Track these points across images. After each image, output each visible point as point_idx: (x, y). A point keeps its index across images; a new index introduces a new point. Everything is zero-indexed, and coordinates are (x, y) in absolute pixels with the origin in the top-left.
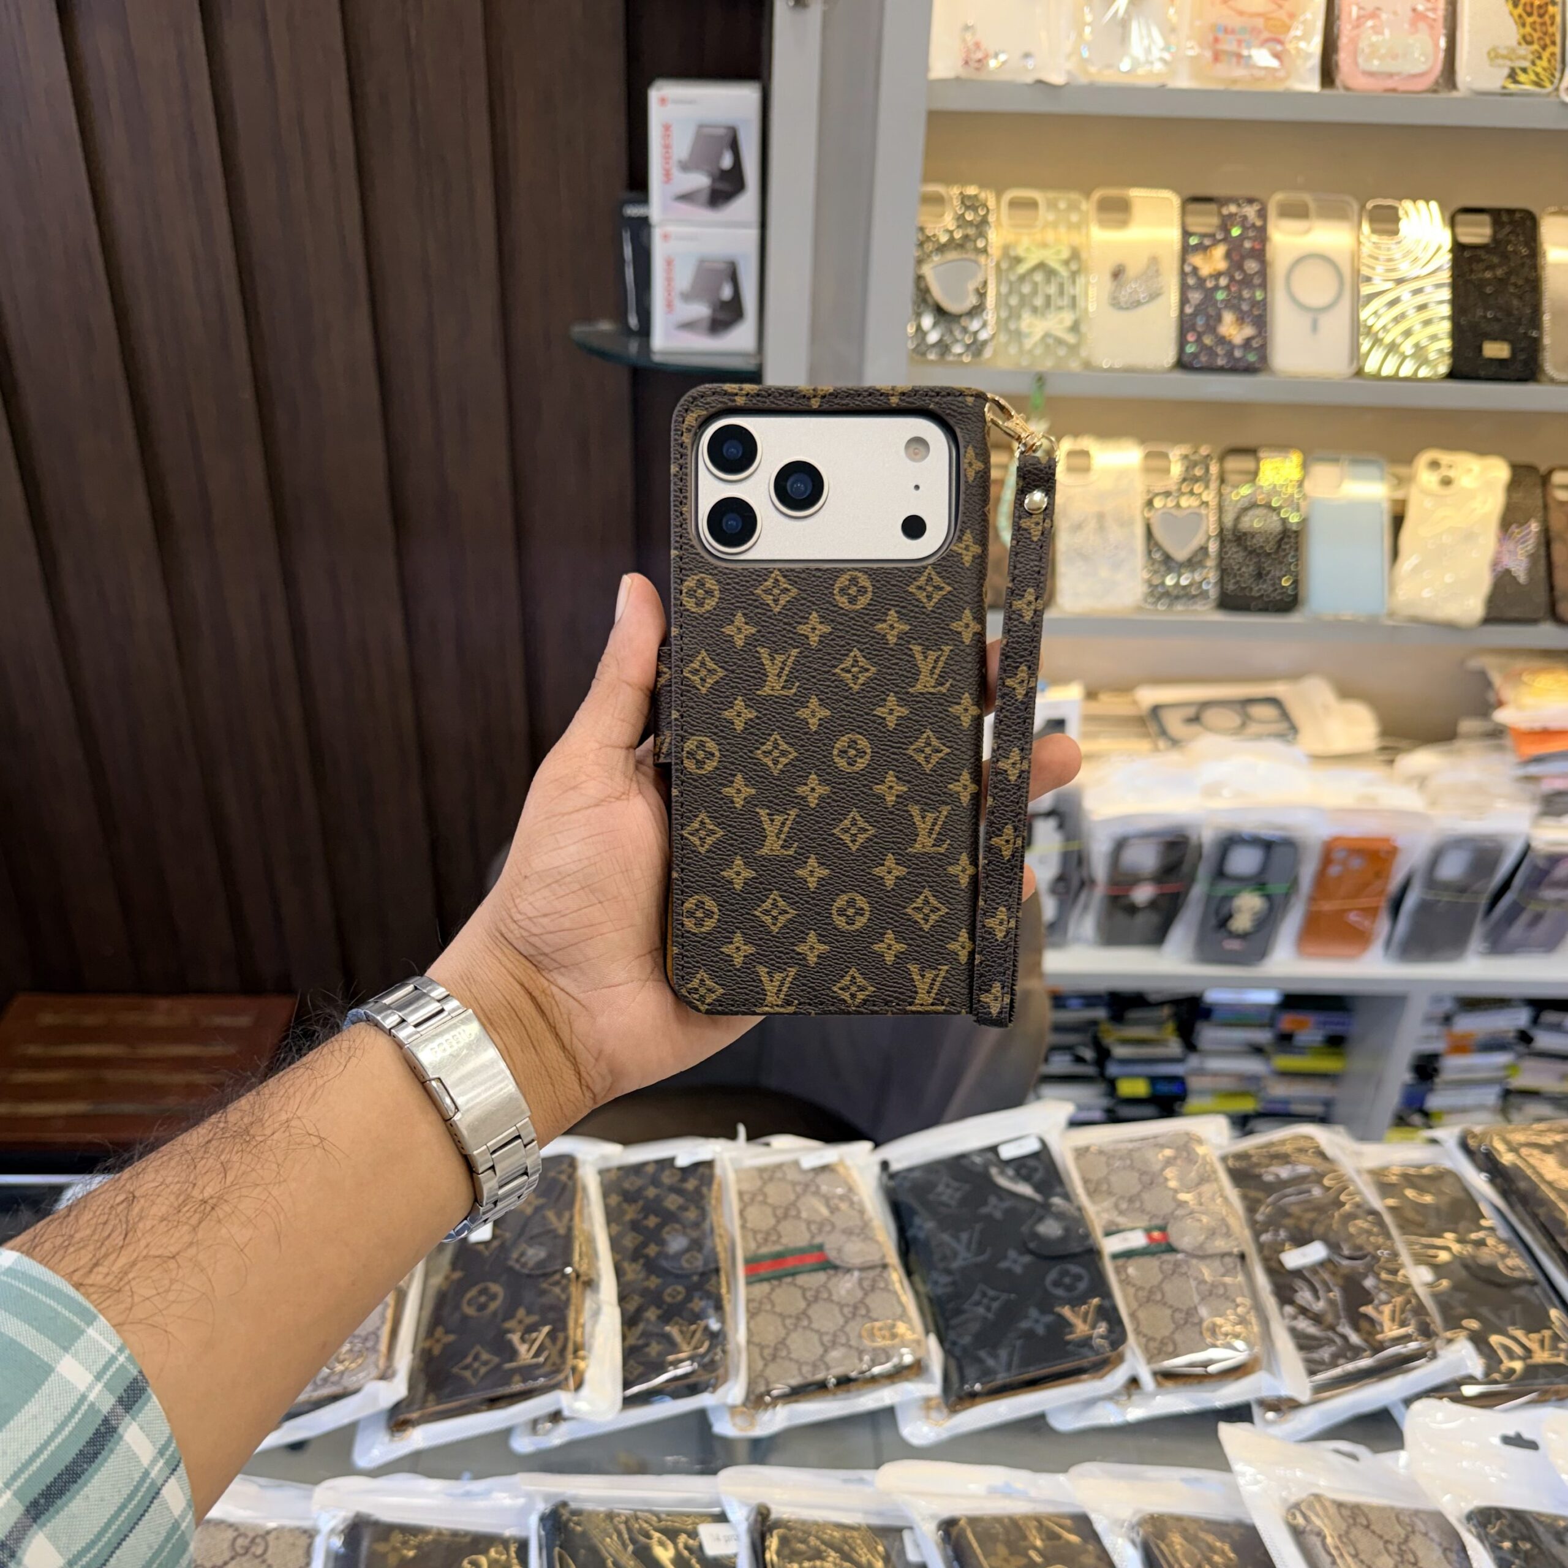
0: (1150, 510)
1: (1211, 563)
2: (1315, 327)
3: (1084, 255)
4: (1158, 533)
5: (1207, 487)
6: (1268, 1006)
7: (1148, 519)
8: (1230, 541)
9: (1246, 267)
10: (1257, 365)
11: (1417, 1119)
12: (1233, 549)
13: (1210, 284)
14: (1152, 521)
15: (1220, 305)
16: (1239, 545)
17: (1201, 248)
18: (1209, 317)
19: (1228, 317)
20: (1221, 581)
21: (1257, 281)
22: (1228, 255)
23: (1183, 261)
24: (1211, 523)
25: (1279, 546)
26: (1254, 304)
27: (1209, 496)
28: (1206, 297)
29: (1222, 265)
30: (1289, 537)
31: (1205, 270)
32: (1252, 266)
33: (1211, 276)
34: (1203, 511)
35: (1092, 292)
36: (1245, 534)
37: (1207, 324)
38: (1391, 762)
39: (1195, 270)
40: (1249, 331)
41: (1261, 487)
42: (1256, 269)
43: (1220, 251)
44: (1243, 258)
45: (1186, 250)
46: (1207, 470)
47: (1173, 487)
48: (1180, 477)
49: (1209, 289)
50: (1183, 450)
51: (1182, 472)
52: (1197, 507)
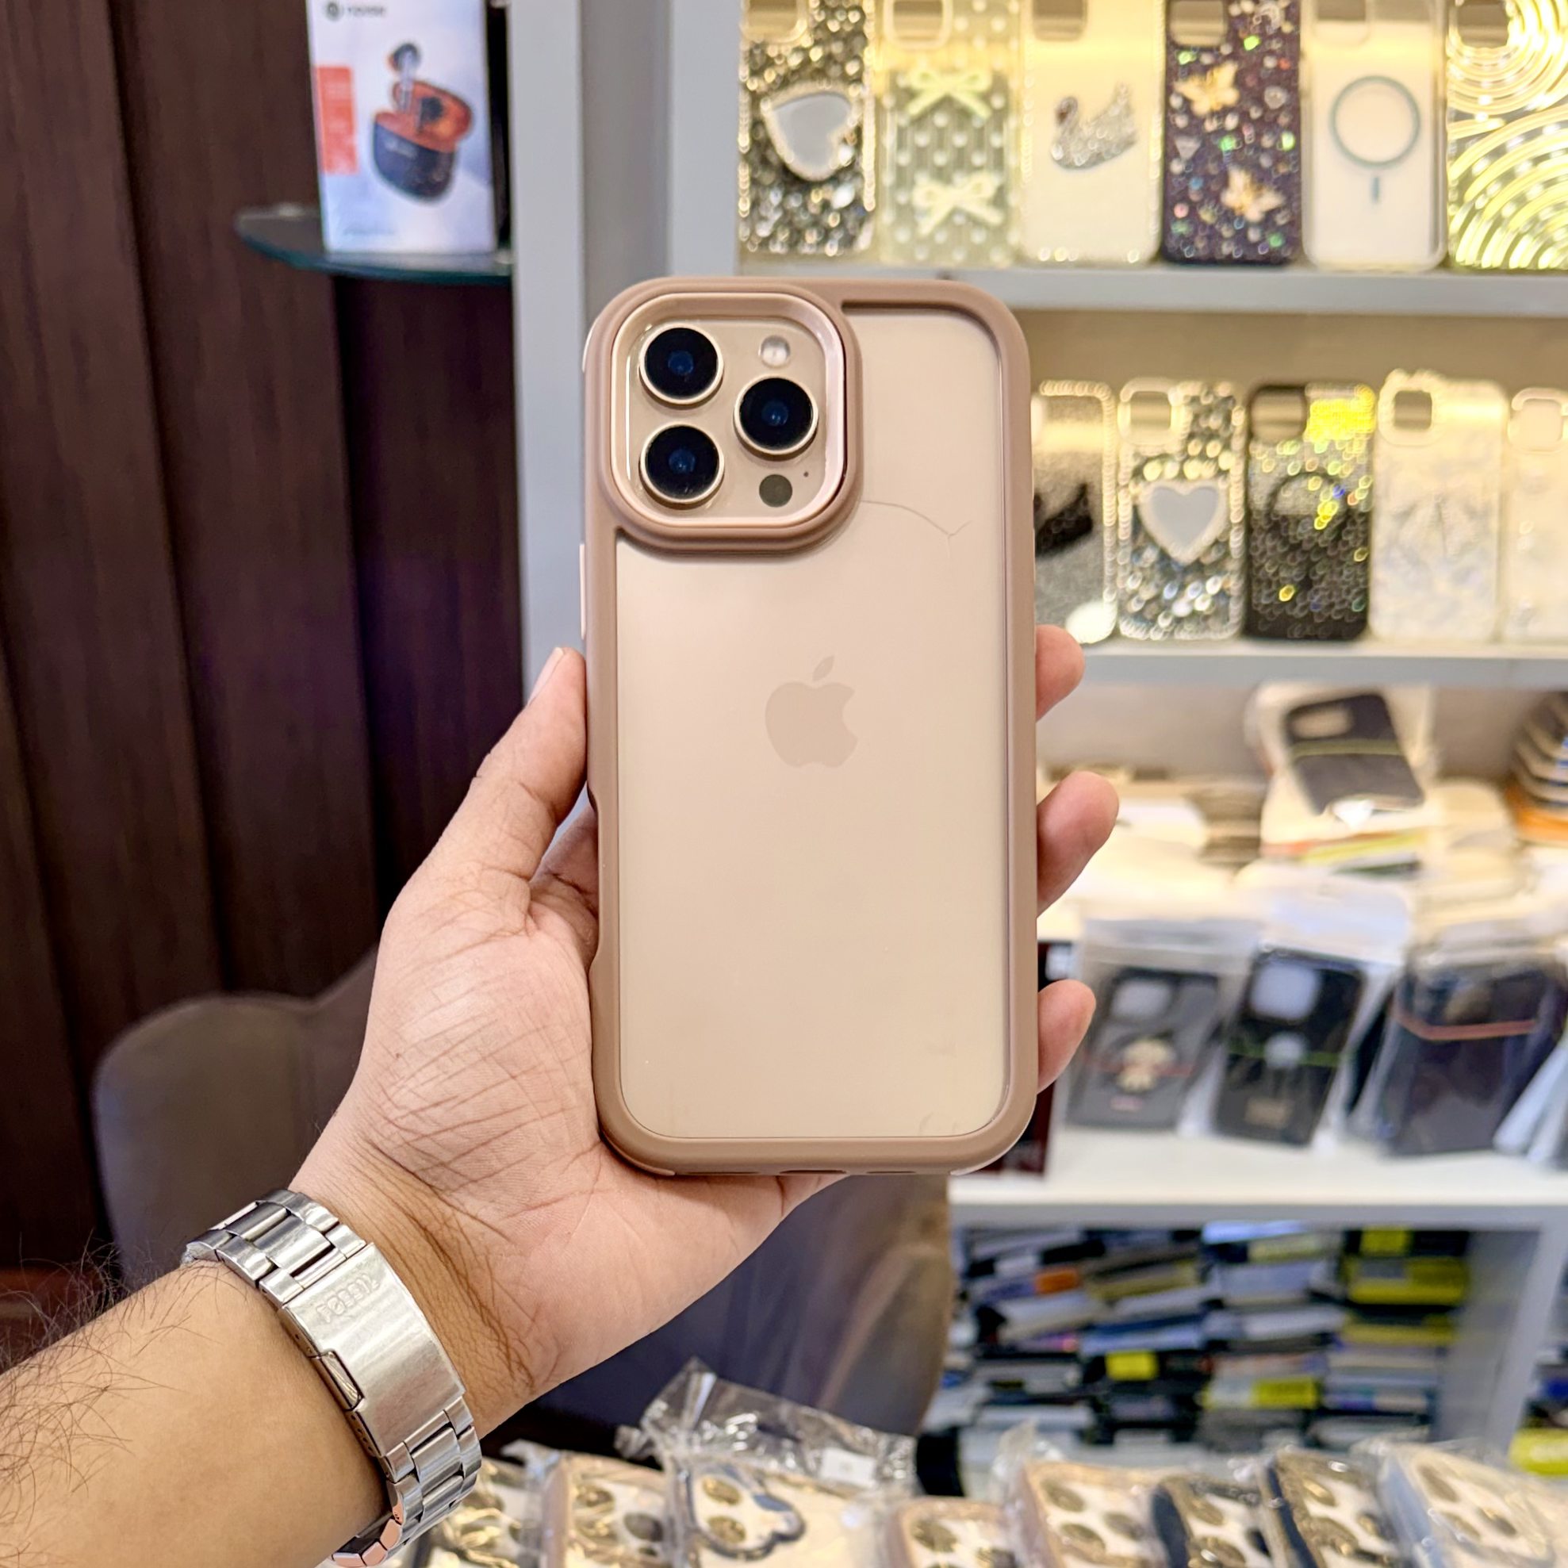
0: (1137, 484)
1: (1232, 564)
2: (1376, 191)
3: (1013, 84)
4: (1149, 520)
5: (1227, 446)
7: (1136, 498)
8: (1261, 530)
9: (1266, 100)
10: (1287, 254)
12: (1264, 543)
13: (1210, 126)
14: (1140, 501)
15: (1225, 160)
16: (1276, 535)
17: (1197, 69)
18: (1207, 177)
19: (1239, 179)
20: (1248, 592)
23: (1169, 90)
26: (1278, 155)
28: (1203, 145)
29: (1230, 95)
30: (1353, 522)
31: (1203, 105)
32: (1276, 97)
33: (1212, 113)
34: (1221, 485)
35: (1028, 145)
36: (1285, 519)
37: (1206, 190)
39: (1187, 102)
40: (1270, 200)
41: (1311, 445)
42: (1283, 102)
43: (1226, 74)
44: (1262, 84)
45: (1173, 73)
46: (1228, 419)
47: (1174, 448)
48: (1188, 431)
49: (1210, 134)
50: (1191, 388)
51: (1189, 425)
52: (1211, 479)
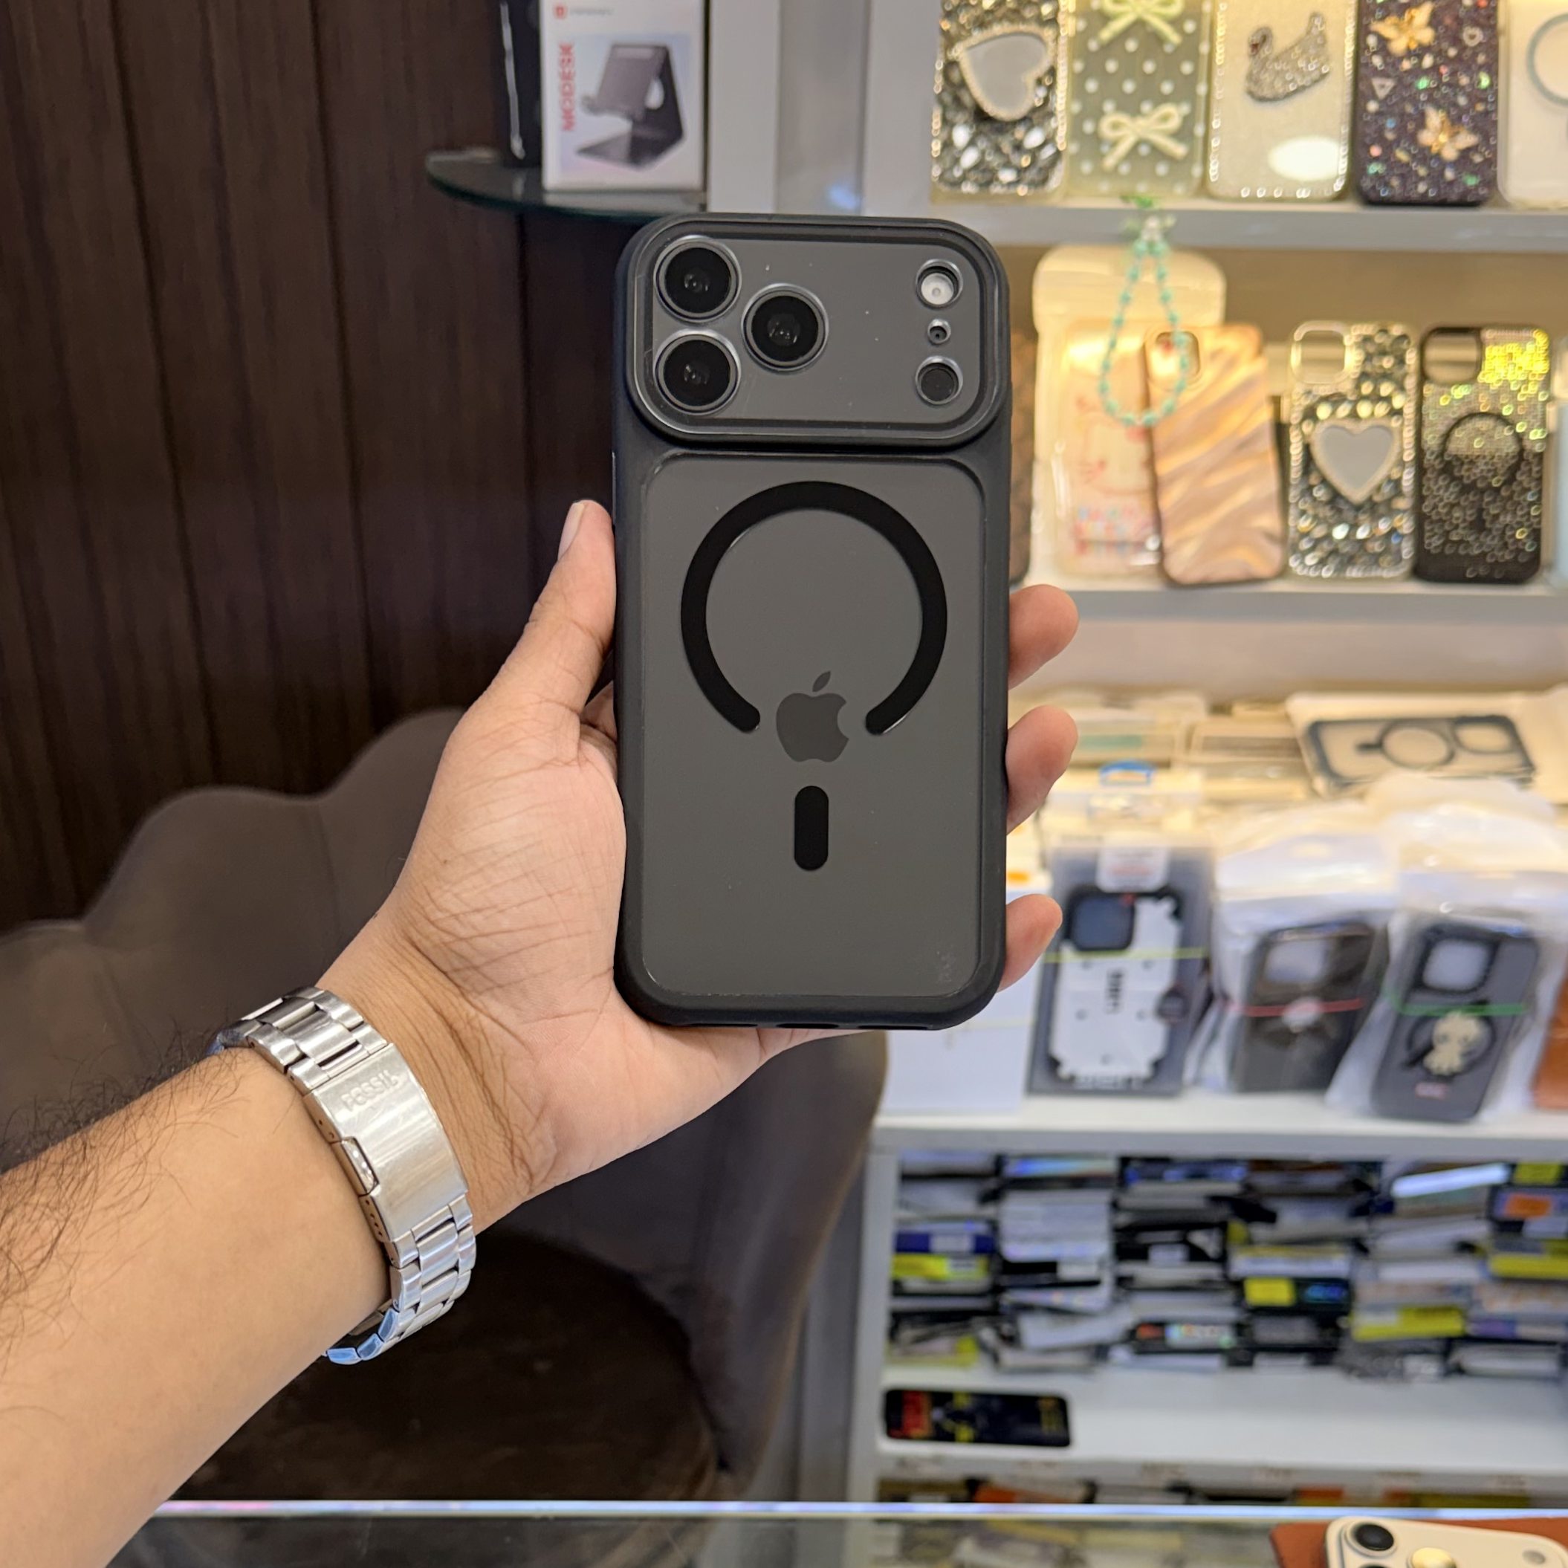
0: (1309, 422)
1: (1403, 504)
4: (1322, 459)
5: (1401, 388)
7: (1309, 436)
8: (1433, 470)
9: (1464, 37)
10: (1480, 195)
12: (1436, 483)
13: (1406, 65)
14: (1313, 439)
15: (1422, 99)
16: (1449, 476)
17: (1392, 9)
18: (1403, 116)
19: (1435, 118)
20: (1419, 533)
21: (1481, 59)
22: (1435, 19)
23: (1362, 28)
24: (1406, 441)
25: (1512, 477)
26: (1476, 95)
27: (1403, 401)
28: (1400, 85)
29: (1427, 36)
30: (1529, 463)
31: (1398, 46)
32: (1473, 36)
33: (1409, 54)
34: (1395, 423)
36: (1457, 458)
37: (1401, 130)
39: (1383, 41)
40: (1466, 140)
41: (1486, 386)
42: (1481, 40)
43: (1422, 14)
44: (1460, 22)
45: (1366, 11)
46: (1401, 361)
47: (1346, 387)
48: (1358, 371)
49: (1406, 72)
50: (1367, 329)
51: (1360, 364)
52: (1384, 417)
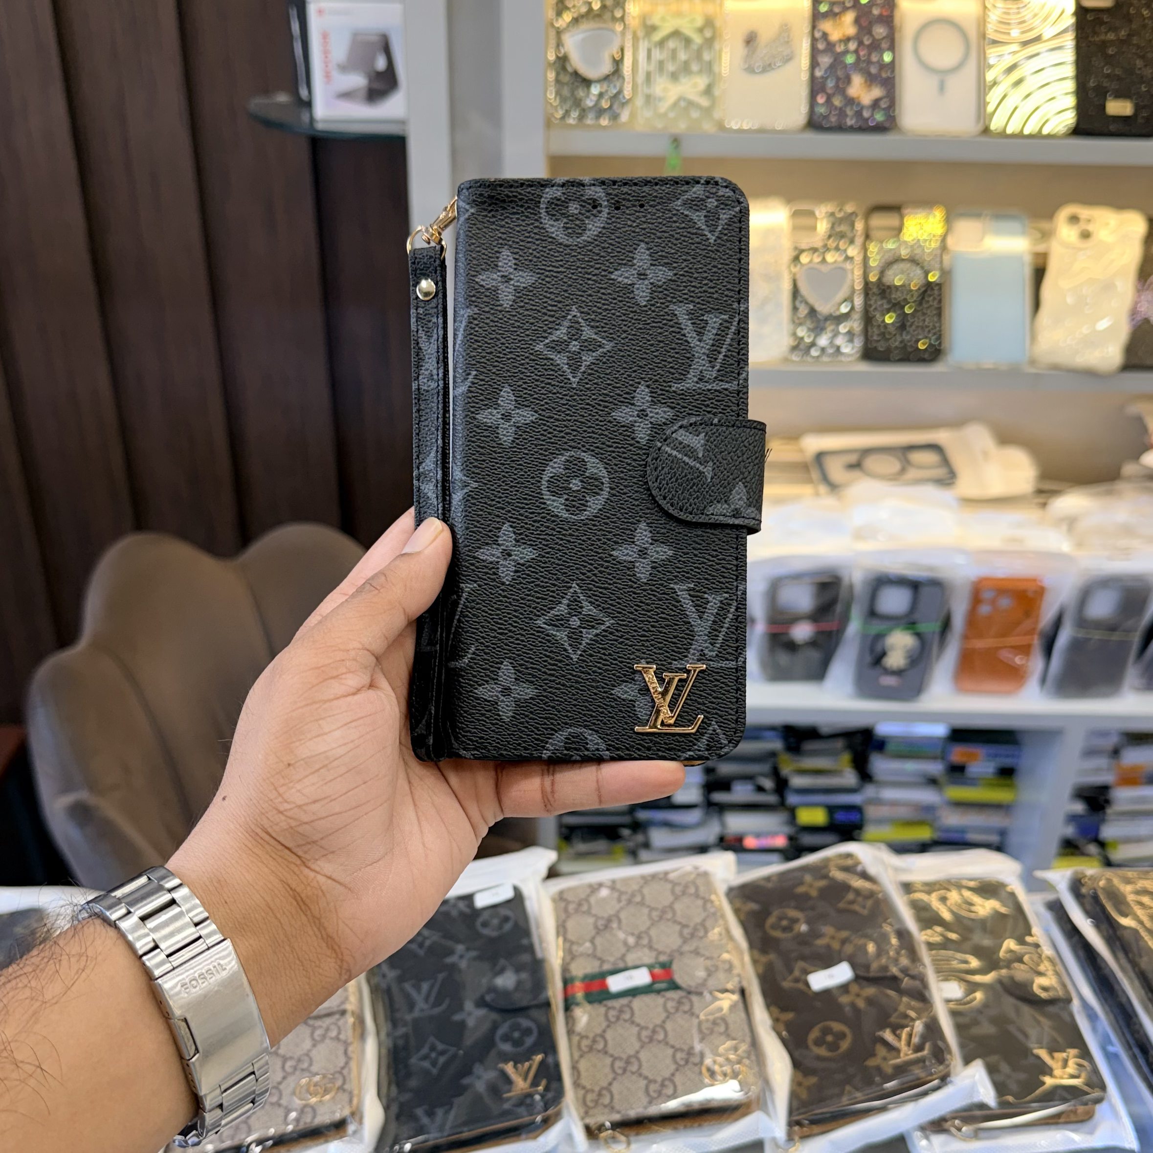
0: (795, 266)
2: (942, 88)
3: (718, 24)
4: (804, 289)
5: (852, 242)
6: (939, 739)
7: (794, 275)
8: (874, 293)
9: (874, 33)
10: (887, 125)
11: (1093, 849)
12: (877, 302)
14: (798, 277)
15: (848, 68)
16: (883, 298)
17: (831, 14)
18: (837, 79)
19: (857, 80)
20: (865, 331)
21: (884, 45)
22: (857, 21)
23: (814, 27)
24: (856, 277)
25: (923, 298)
26: (882, 66)
27: (853, 251)
28: (835, 60)
29: (851, 30)
31: (835, 35)
32: (880, 31)
33: (840, 41)
34: (848, 266)
35: (726, 58)
36: (889, 287)
37: (837, 87)
38: (1044, 505)
40: (877, 93)
41: (905, 242)
42: (884, 34)
43: (849, 18)
44: (871, 24)
45: (816, 17)
46: (853, 225)
47: (819, 244)
48: (828, 233)
49: (839, 54)
50: (829, 207)
51: (828, 229)
52: (842, 262)
